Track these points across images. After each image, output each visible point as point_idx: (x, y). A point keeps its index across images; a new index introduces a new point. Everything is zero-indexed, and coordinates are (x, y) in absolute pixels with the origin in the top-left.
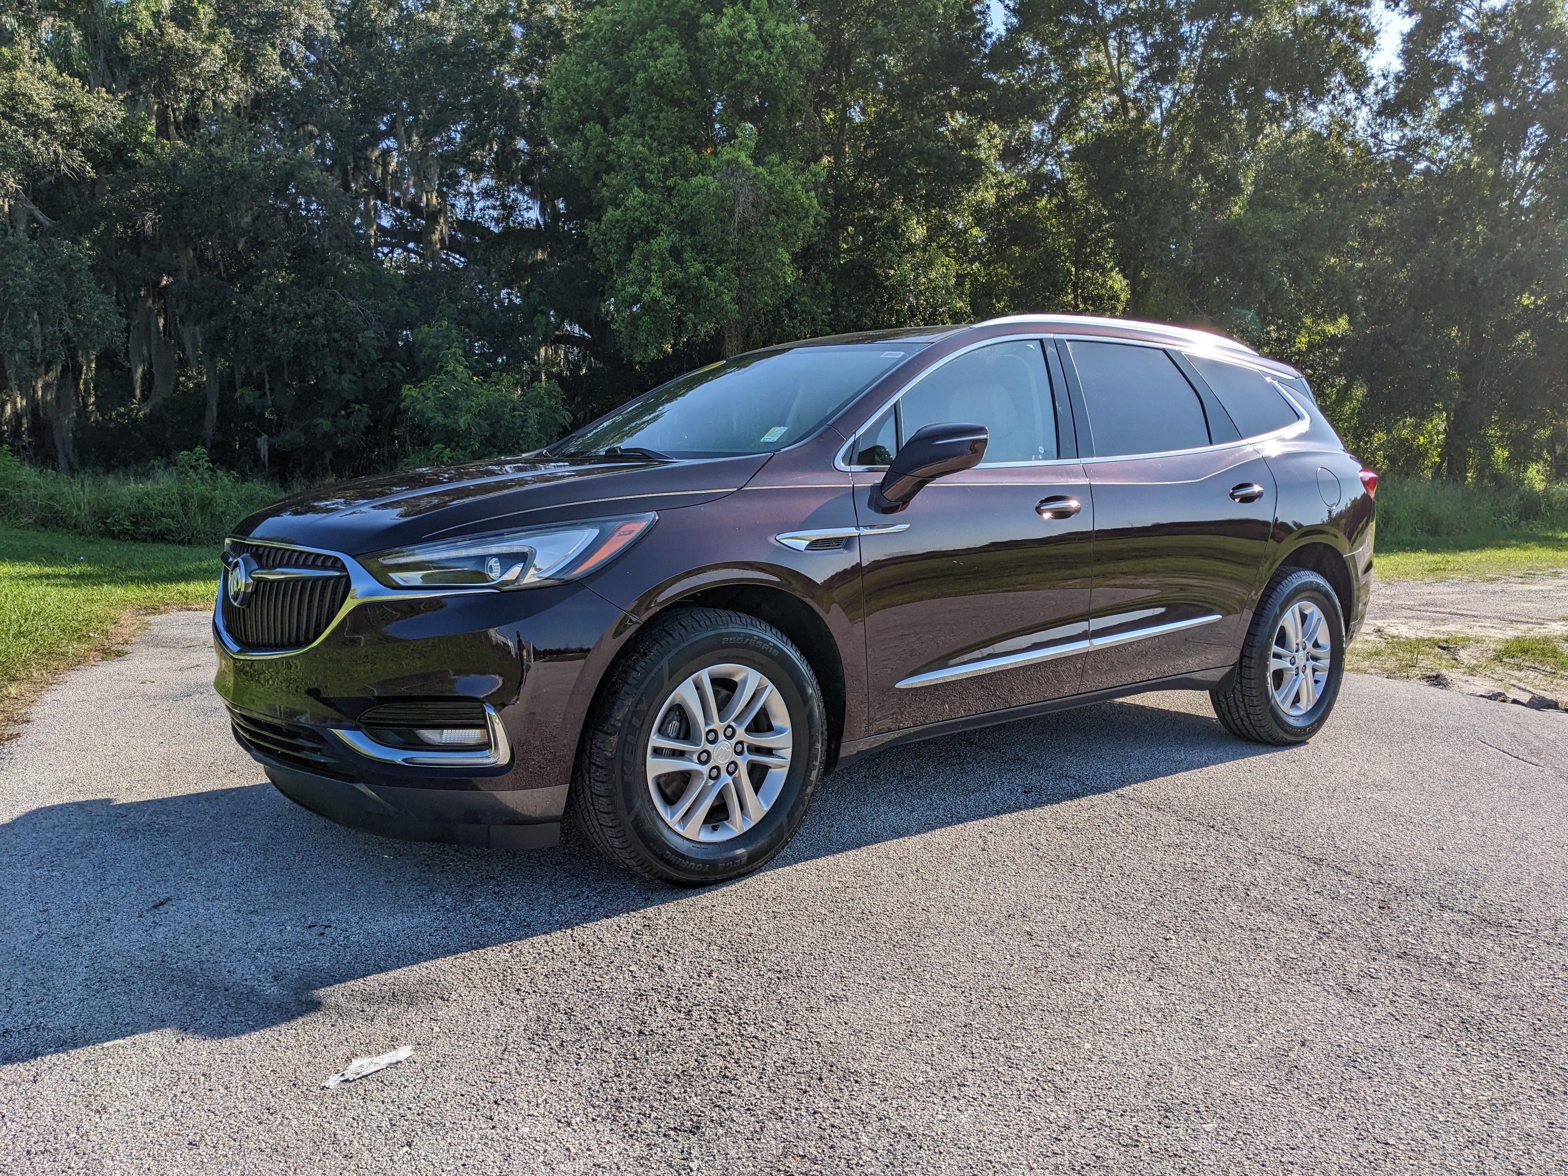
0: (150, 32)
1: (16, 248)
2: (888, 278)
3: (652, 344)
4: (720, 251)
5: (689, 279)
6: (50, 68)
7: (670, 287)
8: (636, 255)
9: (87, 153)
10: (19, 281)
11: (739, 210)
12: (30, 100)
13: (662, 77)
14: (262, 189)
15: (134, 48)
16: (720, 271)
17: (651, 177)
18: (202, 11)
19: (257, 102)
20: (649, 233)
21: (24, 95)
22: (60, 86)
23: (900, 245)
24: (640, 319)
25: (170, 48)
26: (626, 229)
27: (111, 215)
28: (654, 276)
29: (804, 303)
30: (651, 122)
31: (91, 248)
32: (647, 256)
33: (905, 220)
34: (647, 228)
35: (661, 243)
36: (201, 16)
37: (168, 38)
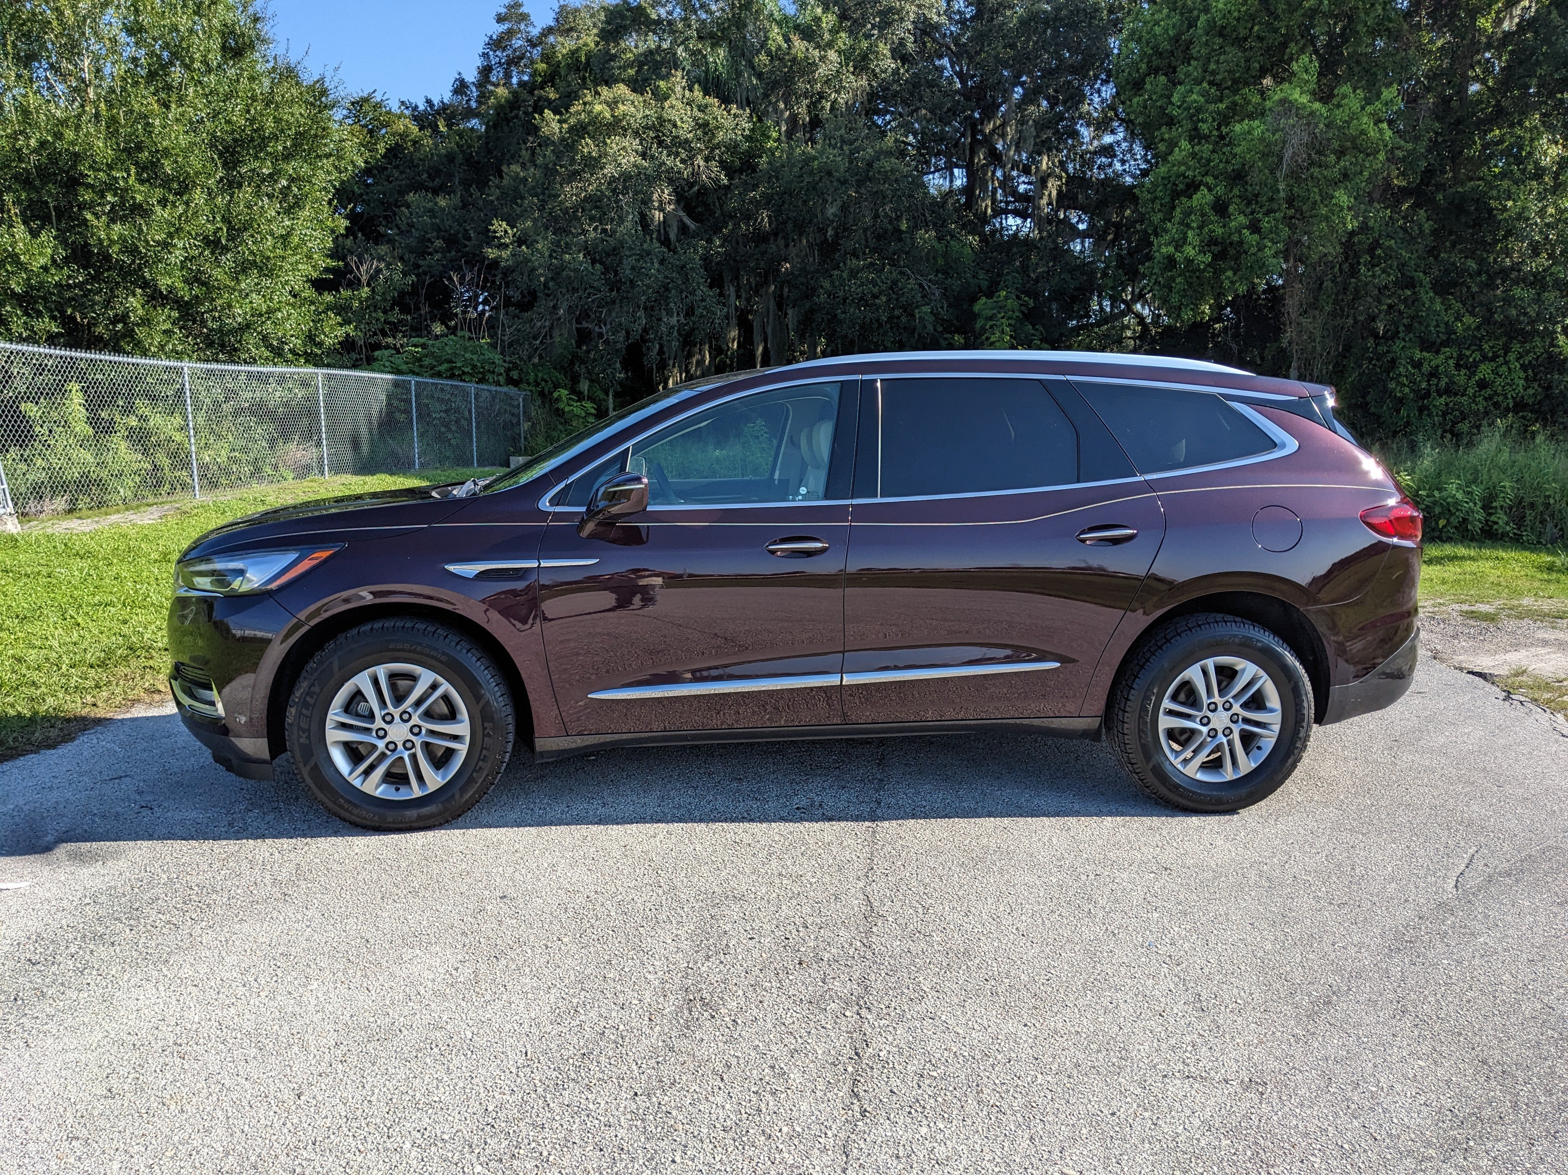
0: (779, 48)
1: (648, 254)
2: (1505, 209)
3: (1187, 306)
4: (1271, 199)
5: (1231, 234)
6: (698, 93)
7: (1211, 242)
8: (1178, 212)
9: (723, 164)
10: (647, 282)
11: (1288, 154)
12: (675, 126)
13: (1224, 17)
14: (844, 182)
15: (765, 65)
16: (1266, 224)
17: (1204, 128)
18: (824, 20)
19: (872, 96)
20: (1192, 187)
21: (670, 120)
22: (702, 108)
23: (1523, 171)
24: (1174, 281)
25: (794, 60)
26: (1169, 186)
27: (735, 216)
28: (1190, 234)
29: (1390, 248)
30: (1213, 66)
31: (721, 246)
32: (1188, 213)
33: (1532, 140)
34: (1193, 181)
35: (1202, 198)
36: (824, 25)
37: (793, 51)
